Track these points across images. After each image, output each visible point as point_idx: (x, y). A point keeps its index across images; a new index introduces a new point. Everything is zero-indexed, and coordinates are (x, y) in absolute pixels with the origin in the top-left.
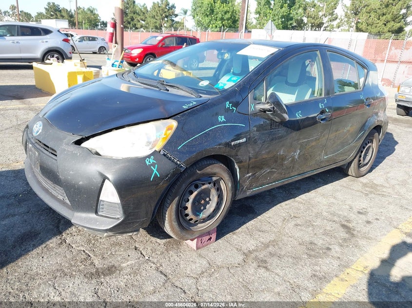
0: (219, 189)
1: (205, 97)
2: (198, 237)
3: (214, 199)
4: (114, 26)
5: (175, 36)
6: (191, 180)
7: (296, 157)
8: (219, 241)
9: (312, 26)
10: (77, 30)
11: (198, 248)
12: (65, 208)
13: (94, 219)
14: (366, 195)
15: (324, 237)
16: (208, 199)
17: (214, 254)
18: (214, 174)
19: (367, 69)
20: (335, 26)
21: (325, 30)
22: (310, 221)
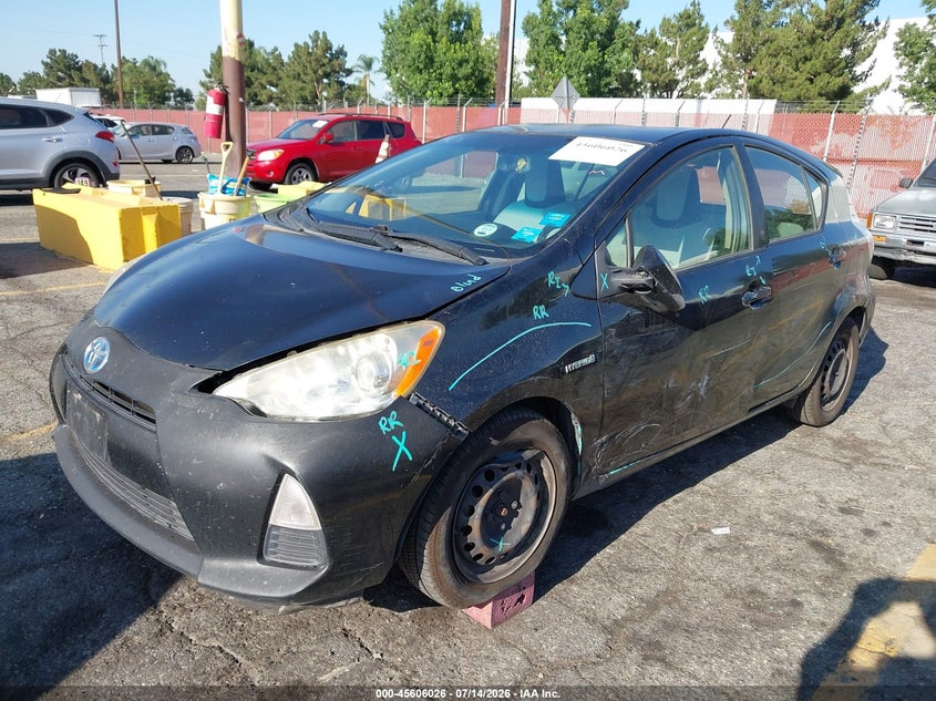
0: (539, 480)
1: (494, 262)
2: (494, 599)
3: (529, 503)
4: (223, 100)
5: (356, 119)
6: (479, 461)
7: (702, 393)
8: (542, 602)
9: (654, 89)
10: (122, 110)
11: (495, 623)
12: (177, 547)
13: (256, 572)
14: (849, 467)
15: (777, 575)
16: (514, 505)
17: (537, 634)
18: (529, 444)
19: (825, 182)
20: (703, 86)
21: (682, 95)
22: (737, 538)
